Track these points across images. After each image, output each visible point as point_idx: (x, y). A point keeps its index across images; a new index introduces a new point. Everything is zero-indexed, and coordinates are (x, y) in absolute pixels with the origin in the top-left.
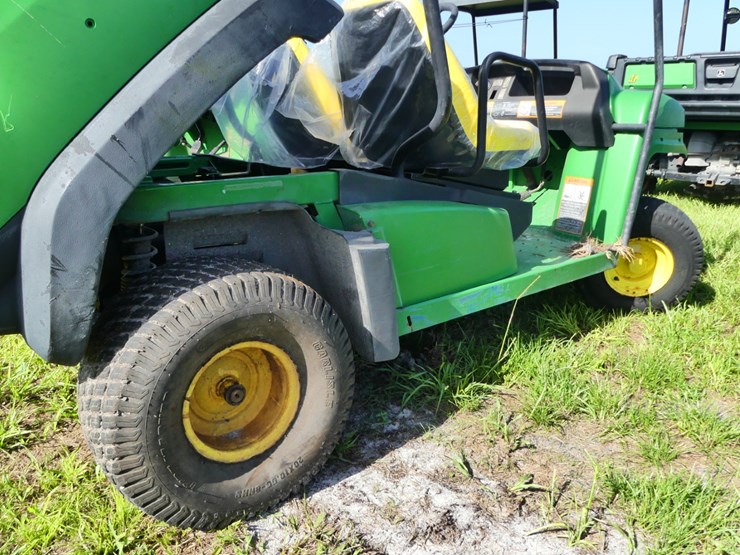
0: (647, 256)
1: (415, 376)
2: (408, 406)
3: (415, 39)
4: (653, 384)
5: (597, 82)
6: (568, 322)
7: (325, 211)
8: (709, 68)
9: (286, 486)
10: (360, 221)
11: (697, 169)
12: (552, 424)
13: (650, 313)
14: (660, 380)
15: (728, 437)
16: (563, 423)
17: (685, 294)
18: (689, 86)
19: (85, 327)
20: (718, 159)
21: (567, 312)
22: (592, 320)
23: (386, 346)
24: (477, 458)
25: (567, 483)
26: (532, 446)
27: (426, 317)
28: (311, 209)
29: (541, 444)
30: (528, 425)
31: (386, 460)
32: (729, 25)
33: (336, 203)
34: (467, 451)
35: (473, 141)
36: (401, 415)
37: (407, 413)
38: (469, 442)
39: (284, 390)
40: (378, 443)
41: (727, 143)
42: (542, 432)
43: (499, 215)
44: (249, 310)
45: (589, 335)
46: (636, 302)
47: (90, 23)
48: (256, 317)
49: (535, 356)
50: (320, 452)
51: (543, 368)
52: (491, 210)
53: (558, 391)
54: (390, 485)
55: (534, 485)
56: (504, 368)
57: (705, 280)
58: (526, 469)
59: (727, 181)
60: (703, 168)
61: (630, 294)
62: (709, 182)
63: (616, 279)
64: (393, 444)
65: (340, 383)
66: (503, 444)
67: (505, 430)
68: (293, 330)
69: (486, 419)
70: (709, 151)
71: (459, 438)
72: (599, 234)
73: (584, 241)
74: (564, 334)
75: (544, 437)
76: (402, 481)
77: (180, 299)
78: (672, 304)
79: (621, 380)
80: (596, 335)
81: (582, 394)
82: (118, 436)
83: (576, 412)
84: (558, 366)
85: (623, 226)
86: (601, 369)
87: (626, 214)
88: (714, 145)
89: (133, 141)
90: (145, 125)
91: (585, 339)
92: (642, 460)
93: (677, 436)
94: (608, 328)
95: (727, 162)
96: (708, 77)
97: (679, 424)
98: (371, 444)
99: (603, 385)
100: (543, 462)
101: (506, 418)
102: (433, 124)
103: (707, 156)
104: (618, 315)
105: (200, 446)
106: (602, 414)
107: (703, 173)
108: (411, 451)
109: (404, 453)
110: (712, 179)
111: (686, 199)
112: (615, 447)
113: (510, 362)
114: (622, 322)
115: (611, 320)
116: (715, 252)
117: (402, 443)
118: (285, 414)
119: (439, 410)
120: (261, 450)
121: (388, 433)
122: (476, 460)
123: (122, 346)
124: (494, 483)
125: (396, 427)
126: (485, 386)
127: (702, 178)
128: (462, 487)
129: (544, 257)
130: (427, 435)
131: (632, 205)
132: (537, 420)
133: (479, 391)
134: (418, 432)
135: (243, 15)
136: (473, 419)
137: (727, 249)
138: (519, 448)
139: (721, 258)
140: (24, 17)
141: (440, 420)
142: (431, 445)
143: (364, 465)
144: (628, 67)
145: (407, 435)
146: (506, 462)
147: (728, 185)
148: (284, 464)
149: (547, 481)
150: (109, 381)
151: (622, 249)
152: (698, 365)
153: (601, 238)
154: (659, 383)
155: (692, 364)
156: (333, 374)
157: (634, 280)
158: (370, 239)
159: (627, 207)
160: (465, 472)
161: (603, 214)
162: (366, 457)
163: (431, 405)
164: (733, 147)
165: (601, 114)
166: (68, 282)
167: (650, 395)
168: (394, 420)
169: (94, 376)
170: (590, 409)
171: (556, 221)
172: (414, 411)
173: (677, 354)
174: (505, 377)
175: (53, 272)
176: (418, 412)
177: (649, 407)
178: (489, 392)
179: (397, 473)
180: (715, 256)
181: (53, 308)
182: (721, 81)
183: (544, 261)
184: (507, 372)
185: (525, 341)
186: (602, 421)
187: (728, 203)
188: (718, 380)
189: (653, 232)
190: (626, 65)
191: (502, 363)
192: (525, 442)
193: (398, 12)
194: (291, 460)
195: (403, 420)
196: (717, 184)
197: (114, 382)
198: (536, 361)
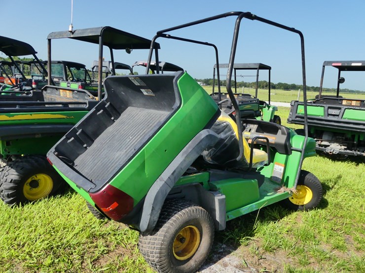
0: (303, 191)
1: (227, 234)
2: (225, 244)
3: (233, 133)
4: (304, 239)
5: (286, 133)
6: (276, 214)
7: (206, 184)
8: (329, 110)
9: (196, 267)
10: (216, 188)
11: (326, 146)
12: (271, 251)
13: (304, 211)
14: (306, 237)
15: (325, 258)
16: (275, 251)
17: (317, 205)
18: (322, 116)
19: (155, 223)
20: (334, 143)
21: (275, 210)
22: (284, 213)
23: (223, 226)
24: (249, 261)
25: (276, 270)
26: (265, 258)
27: (233, 216)
28: (202, 183)
29: (268, 258)
30: (264, 251)
31: (221, 261)
32: (340, 84)
33: (209, 181)
34: (245, 259)
35: (248, 161)
36: (222, 246)
37: (224, 246)
38: (246, 256)
39: (195, 239)
40: (218, 256)
41: (338, 137)
42: (268, 254)
43: (254, 182)
44: (192, 218)
45: (283, 219)
46: (299, 207)
47: (166, 151)
48: (193, 219)
49: (265, 227)
50: (205, 258)
51: (267, 232)
52: (253, 181)
53: (273, 240)
54: (224, 269)
55: (267, 270)
56: (255, 231)
57: (325, 198)
58: (264, 265)
59: (338, 152)
60: (329, 146)
61: (297, 204)
62: (331, 152)
63: (292, 198)
64: (222, 256)
65: (211, 237)
66: (256, 258)
67: (257, 253)
68: (201, 222)
69: (250, 248)
70: (330, 139)
71: (243, 255)
72: (286, 184)
73: (281, 187)
74: (275, 219)
75: (268, 255)
76: (227, 268)
77: (176, 215)
78: (311, 209)
79: (293, 237)
80: (285, 219)
81: (280, 242)
82: (160, 252)
83: (279, 247)
84: (273, 231)
85: (294, 182)
86: (287, 233)
87: (295, 179)
88: (333, 137)
89: (172, 178)
90: (175, 173)
91: (281, 221)
92: (299, 264)
93: (310, 257)
94: (289, 216)
95: (338, 144)
96: (329, 113)
97: (311, 253)
98: (215, 256)
99: (287, 238)
100: (269, 263)
101: (257, 249)
102: (238, 159)
103: (330, 141)
104: (293, 212)
105: (175, 255)
106: (287, 249)
107: (328, 148)
108: (228, 259)
109: (226, 259)
110: (332, 151)
111: (322, 157)
112: (291, 260)
113: (257, 229)
114: (294, 215)
115: (291, 214)
116: (331, 184)
117: (225, 256)
118: (196, 246)
119: (235, 245)
120: (190, 257)
121: (220, 253)
122: (248, 262)
123: (161, 227)
124: (254, 269)
125: (222, 251)
126: (249, 237)
127: (328, 150)
128: (245, 270)
129: (268, 193)
130: (232, 253)
131: (297, 176)
132: (266, 250)
133: (248, 239)
134: (229, 253)
135: (198, 144)
136: (246, 249)
137: (335, 184)
138: (261, 259)
139: (333, 187)
140: (154, 152)
141: (235, 249)
142: (234, 256)
143: (215, 262)
144: (299, 106)
145: (226, 253)
146: (257, 263)
147: (338, 154)
148: (196, 261)
149: (270, 269)
150: (158, 237)
151: (294, 191)
152: (319, 232)
153: (287, 187)
154: (306, 239)
155: (317, 232)
156: (210, 235)
157: (299, 199)
158: (220, 195)
159: (296, 176)
160: (246, 266)
161: (288, 177)
162: (215, 260)
163: (232, 243)
164: (340, 139)
165: (288, 144)
166: (155, 212)
167: (302, 242)
168: (221, 248)
169: (151, 235)
170: (283, 247)
171: (271, 177)
172: (226, 246)
173: (312, 228)
174: (255, 234)
175: (152, 210)
176: (228, 246)
177: (302, 247)
178: (250, 239)
179: (225, 265)
180: (331, 186)
181: (150, 219)
182: (334, 115)
183: (268, 194)
184: (256, 233)
185: (262, 222)
186: (287, 251)
187: (339, 160)
188: (325, 239)
189: (305, 184)
190: (298, 105)
191: (254, 230)
192: (263, 257)
193: (228, 125)
194: (197, 260)
195: (224, 248)
196: (334, 153)
197: (160, 237)
198: (265, 229)
